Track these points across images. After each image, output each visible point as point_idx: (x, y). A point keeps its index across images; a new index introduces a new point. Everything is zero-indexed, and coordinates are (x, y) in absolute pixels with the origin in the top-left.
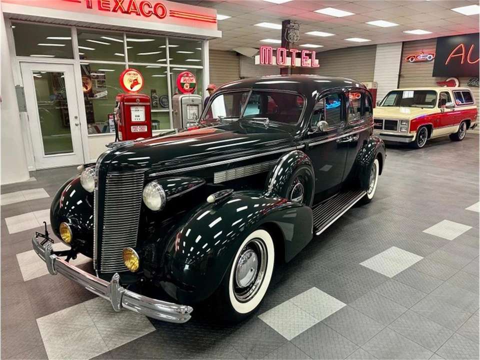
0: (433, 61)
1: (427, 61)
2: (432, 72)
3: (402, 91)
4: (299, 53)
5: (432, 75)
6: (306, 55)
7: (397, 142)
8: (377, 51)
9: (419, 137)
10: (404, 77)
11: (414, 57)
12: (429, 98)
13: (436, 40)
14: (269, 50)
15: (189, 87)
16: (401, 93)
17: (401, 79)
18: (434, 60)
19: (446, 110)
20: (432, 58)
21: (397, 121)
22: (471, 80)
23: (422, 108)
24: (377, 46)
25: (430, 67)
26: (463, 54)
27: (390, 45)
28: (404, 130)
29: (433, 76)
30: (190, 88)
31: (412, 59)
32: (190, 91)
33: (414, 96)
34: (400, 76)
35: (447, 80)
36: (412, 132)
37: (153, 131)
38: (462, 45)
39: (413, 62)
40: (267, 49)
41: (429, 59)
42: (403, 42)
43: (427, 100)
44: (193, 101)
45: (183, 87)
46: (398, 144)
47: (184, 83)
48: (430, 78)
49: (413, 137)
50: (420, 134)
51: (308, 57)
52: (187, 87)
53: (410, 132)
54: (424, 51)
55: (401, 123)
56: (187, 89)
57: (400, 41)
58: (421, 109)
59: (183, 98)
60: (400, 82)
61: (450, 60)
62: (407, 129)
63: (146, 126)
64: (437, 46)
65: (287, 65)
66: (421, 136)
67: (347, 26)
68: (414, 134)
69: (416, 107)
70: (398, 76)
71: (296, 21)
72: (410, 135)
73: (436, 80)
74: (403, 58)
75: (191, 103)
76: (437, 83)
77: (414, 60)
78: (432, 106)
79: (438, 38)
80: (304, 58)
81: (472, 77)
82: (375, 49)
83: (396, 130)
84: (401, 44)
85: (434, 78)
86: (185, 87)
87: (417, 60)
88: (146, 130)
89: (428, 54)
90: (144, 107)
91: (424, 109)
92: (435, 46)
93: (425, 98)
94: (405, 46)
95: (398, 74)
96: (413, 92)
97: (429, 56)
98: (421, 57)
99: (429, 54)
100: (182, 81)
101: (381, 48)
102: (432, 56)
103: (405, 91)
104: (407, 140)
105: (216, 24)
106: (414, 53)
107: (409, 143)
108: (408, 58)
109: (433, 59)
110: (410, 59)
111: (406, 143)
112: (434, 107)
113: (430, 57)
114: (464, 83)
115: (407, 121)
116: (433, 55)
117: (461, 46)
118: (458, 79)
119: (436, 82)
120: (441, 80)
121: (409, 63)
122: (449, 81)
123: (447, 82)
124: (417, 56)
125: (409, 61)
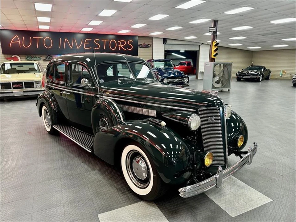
2: (2, 51)
21: (33, 82)
22: (27, 57)
26: (19, 42)
28: (38, 87)
29: (3, 54)
35: (13, 57)
62: (41, 86)
73: (4, 56)
83: (33, 87)
91: (36, 74)
112: (40, 73)
114: (23, 58)
117: (17, 36)
118: (19, 56)
119: (5, 57)
120: (8, 56)
122: (14, 57)
123: (12, 58)
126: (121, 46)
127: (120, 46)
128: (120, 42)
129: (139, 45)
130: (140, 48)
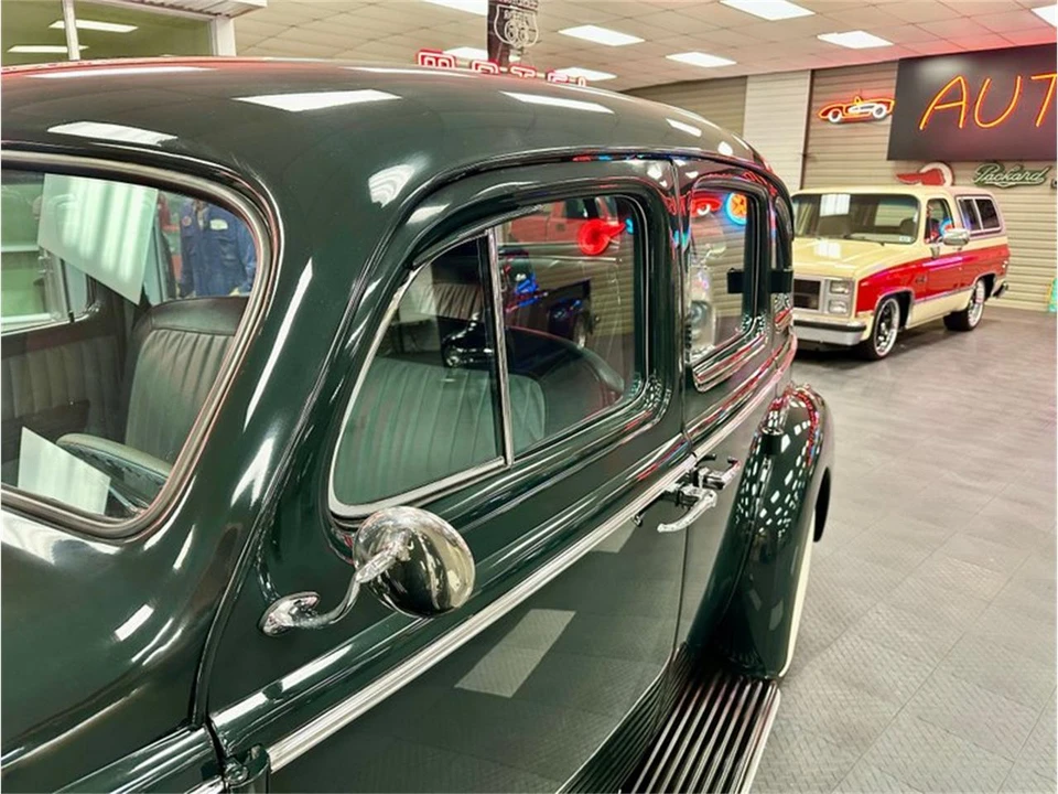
0: (889, 121)
1: (869, 120)
2: (886, 148)
3: (819, 196)
5: (885, 156)
7: (818, 342)
8: (749, 93)
9: (879, 327)
10: (815, 160)
11: (841, 108)
12: (886, 215)
13: (896, 66)
16: (815, 200)
17: (809, 165)
18: (890, 117)
19: (945, 250)
20: (885, 112)
21: (818, 283)
22: (981, 171)
23: (882, 244)
24: (749, 79)
25: (881, 135)
26: (963, 103)
27: (778, 77)
28: (839, 309)
29: (889, 158)
31: (835, 115)
33: (850, 210)
34: (805, 156)
35: (924, 170)
36: (860, 313)
38: (960, 78)
39: (839, 123)
40: (437, 59)
41: (877, 116)
42: (813, 71)
43: (879, 221)
46: (822, 349)
48: (879, 164)
49: (863, 328)
50: (881, 321)
53: (856, 316)
54: (865, 94)
55: (831, 286)
57: (806, 68)
58: (879, 245)
60: (808, 172)
61: (931, 118)
62: (848, 306)
64: (899, 74)
66: (883, 325)
68: (868, 319)
69: (863, 239)
70: (801, 157)
72: (855, 323)
73: (893, 168)
74: (813, 112)
76: (899, 176)
77: (840, 116)
78: (908, 239)
79: (902, 60)
81: (987, 161)
82: (741, 88)
83: (816, 308)
84: (809, 75)
85: (891, 164)
87: (848, 116)
89: (874, 104)
91: (886, 245)
92: (894, 82)
93: (873, 215)
94: (816, 81)
95: (802, 151)
96: (849, 197)
97: (877, 106)
98: (856, 110)
99: (879, 102)
101: (759, 86)
102: (884, 107)
103: (826, 194)
104: (848, 339)
106: (839, 100)
107: (853, 347)
108: (826, 113)
109: (888, 115)
110: (830, 116)
111: (846, 346)
112: (913, 242)
113: (880, 111)
114: (964, 177)
115: (847, 283)
116: (888, 104)
117: (960, 81)
118: (949, 166)
119: (894, 173)
120: (907, 168)
121: (829, 126)
122: (929, 172)
123: (922, 174)
124: (847, 108)
125: (828, 120)
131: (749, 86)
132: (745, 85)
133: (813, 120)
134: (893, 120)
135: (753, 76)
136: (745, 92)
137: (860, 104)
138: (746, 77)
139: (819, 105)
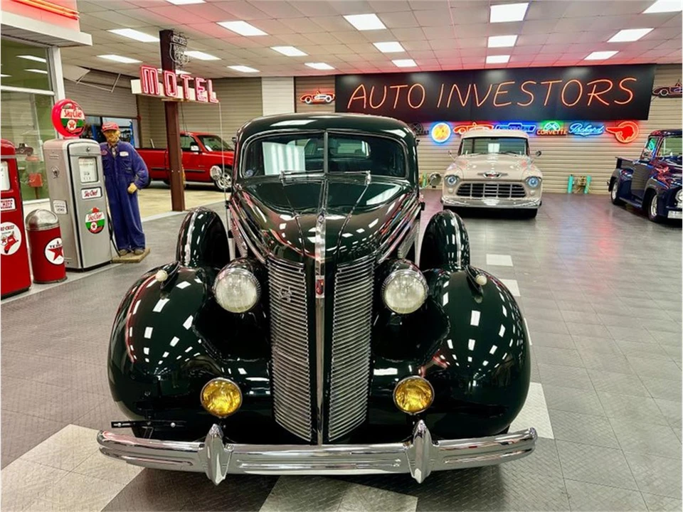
0: (333, 103)
1: (324, 103)
4: (192, 81)
6: (201, 84)
8: (263, 86)
11: (311, 97)
13: (334, 78)
14: (153, 73)
15: (75, 126)
18: (334, 101)
20: (331, 99)
24: (263, 79)
26: (364, 97)
27: (278, 79)
30: (77, 127)
31: (308, 100)
32: (77, 133)
37: (24, 203)
38: (362, 85)
39: (310, 104)
40: (149, 71)
41: (328, 101)
42: (295, 77)
44: (88, 150)
45: (65, 127)
47: (68, 120)
51: (203, 88)
52: (72, 126)
54: (321, 90)
56: (72, 129)
57: (290, 75)
59: (70, 146)
61: (352, 103)
63: (13, 199)
64: (336, 85)
65: (179, 97)
67: (245, 49)
71: (183, 33)
74: (297, 98)
75: (86, 154)
77: (311, 101)
79: (336, 75)
80: (199, 89)
82: (259, 84)
84: (293, 79)
86: (69, 126)
87: (314, 101)
88: (13, 207)
90: (6, 163)
92: (334, 85)
94: (297, 82)
97: (327, 96)
98: (318, 98)
99: (328, 94)
100: (63, 116)
101: (267, 82)
102: (330, 97)
105: (78, 21)
106: (309, 92)
108: (304, 99)
109: (332, 101)
110: (306, 100)
113: (328, 99)
116: (332, 96)
117: (362, 87)
121: (306, 105)
124: (314, 97)
125: (305, 102)
126: (595, 95)
127: (592, 94)
128: (594, 84)
129: (658, 91)
130: (660, 96)
131: (263, 82)
132: (261, 82)
133: (298, 101)
134: (336, 103)
135: (265, 77)
136: (261, 85)
137: (319, 95)
138: (260, 78)
139: (300, 94)
